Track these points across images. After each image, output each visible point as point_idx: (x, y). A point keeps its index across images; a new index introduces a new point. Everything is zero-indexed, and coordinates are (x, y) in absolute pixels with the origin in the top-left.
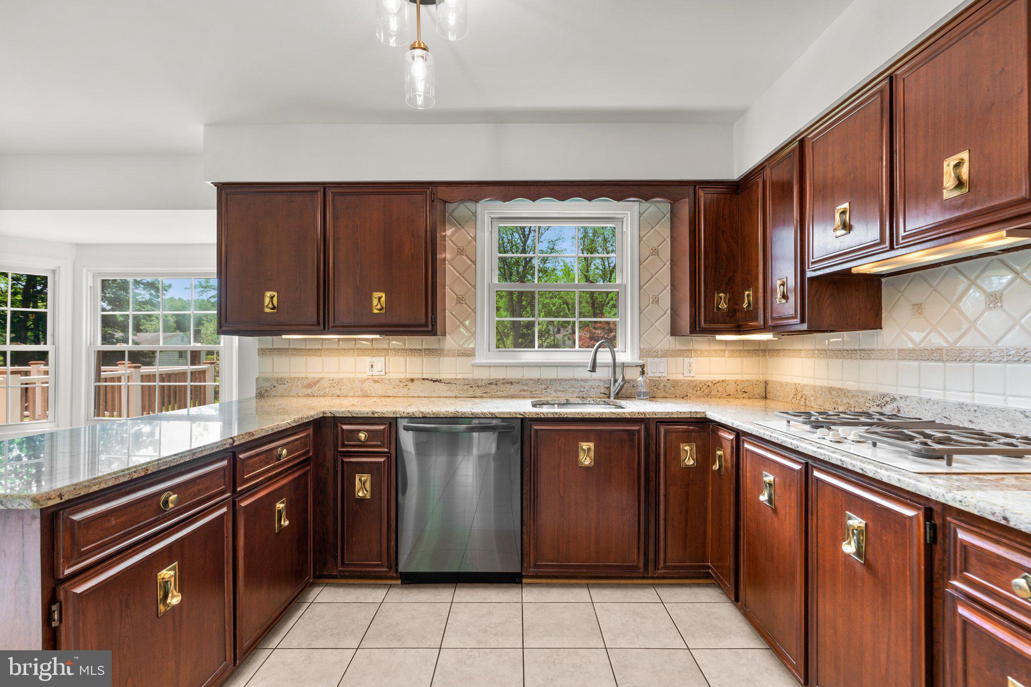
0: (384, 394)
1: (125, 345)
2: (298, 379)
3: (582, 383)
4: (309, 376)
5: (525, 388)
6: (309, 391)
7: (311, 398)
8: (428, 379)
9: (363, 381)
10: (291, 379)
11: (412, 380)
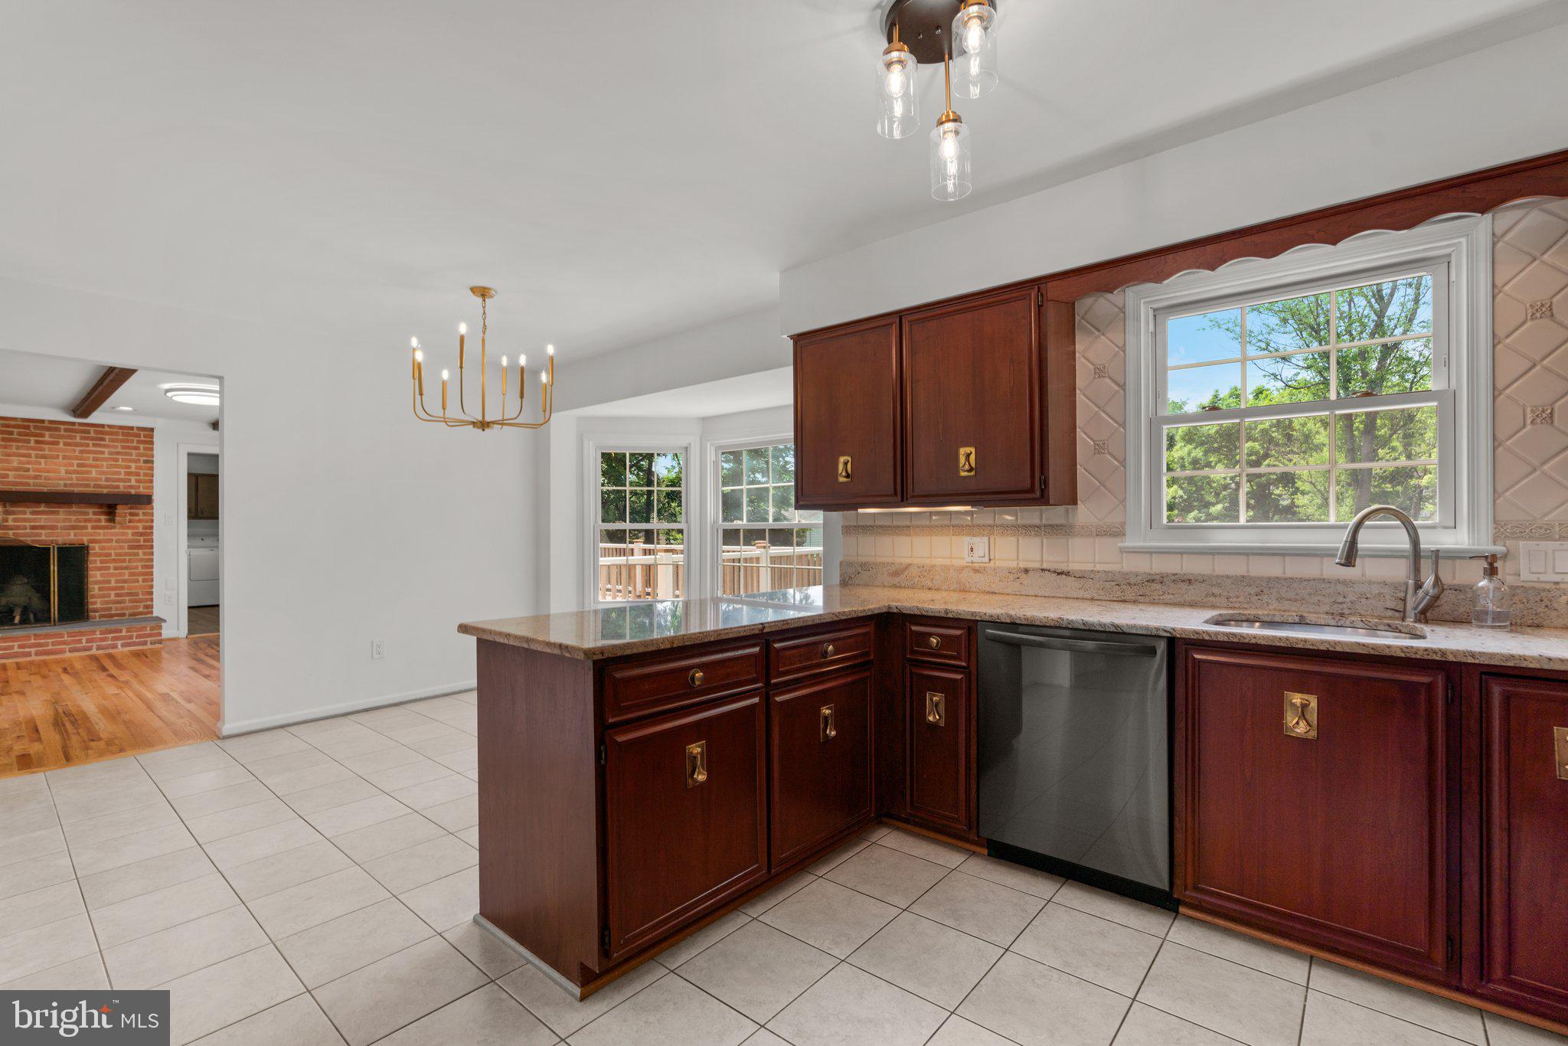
0: (988, 589)
1: (739, 522)
2: (884, 564)
3: (1340, 588)
4: (898, 561)
5: (1216, 590)
6: (896, 580)
7: (898, 590)
8: (1049, 571)
9: (961, 569)
10: (876, 564)
11: (1026, 571)
